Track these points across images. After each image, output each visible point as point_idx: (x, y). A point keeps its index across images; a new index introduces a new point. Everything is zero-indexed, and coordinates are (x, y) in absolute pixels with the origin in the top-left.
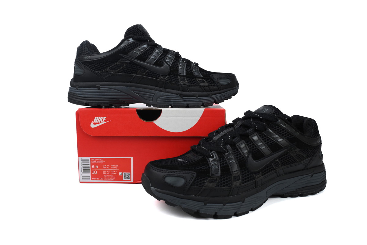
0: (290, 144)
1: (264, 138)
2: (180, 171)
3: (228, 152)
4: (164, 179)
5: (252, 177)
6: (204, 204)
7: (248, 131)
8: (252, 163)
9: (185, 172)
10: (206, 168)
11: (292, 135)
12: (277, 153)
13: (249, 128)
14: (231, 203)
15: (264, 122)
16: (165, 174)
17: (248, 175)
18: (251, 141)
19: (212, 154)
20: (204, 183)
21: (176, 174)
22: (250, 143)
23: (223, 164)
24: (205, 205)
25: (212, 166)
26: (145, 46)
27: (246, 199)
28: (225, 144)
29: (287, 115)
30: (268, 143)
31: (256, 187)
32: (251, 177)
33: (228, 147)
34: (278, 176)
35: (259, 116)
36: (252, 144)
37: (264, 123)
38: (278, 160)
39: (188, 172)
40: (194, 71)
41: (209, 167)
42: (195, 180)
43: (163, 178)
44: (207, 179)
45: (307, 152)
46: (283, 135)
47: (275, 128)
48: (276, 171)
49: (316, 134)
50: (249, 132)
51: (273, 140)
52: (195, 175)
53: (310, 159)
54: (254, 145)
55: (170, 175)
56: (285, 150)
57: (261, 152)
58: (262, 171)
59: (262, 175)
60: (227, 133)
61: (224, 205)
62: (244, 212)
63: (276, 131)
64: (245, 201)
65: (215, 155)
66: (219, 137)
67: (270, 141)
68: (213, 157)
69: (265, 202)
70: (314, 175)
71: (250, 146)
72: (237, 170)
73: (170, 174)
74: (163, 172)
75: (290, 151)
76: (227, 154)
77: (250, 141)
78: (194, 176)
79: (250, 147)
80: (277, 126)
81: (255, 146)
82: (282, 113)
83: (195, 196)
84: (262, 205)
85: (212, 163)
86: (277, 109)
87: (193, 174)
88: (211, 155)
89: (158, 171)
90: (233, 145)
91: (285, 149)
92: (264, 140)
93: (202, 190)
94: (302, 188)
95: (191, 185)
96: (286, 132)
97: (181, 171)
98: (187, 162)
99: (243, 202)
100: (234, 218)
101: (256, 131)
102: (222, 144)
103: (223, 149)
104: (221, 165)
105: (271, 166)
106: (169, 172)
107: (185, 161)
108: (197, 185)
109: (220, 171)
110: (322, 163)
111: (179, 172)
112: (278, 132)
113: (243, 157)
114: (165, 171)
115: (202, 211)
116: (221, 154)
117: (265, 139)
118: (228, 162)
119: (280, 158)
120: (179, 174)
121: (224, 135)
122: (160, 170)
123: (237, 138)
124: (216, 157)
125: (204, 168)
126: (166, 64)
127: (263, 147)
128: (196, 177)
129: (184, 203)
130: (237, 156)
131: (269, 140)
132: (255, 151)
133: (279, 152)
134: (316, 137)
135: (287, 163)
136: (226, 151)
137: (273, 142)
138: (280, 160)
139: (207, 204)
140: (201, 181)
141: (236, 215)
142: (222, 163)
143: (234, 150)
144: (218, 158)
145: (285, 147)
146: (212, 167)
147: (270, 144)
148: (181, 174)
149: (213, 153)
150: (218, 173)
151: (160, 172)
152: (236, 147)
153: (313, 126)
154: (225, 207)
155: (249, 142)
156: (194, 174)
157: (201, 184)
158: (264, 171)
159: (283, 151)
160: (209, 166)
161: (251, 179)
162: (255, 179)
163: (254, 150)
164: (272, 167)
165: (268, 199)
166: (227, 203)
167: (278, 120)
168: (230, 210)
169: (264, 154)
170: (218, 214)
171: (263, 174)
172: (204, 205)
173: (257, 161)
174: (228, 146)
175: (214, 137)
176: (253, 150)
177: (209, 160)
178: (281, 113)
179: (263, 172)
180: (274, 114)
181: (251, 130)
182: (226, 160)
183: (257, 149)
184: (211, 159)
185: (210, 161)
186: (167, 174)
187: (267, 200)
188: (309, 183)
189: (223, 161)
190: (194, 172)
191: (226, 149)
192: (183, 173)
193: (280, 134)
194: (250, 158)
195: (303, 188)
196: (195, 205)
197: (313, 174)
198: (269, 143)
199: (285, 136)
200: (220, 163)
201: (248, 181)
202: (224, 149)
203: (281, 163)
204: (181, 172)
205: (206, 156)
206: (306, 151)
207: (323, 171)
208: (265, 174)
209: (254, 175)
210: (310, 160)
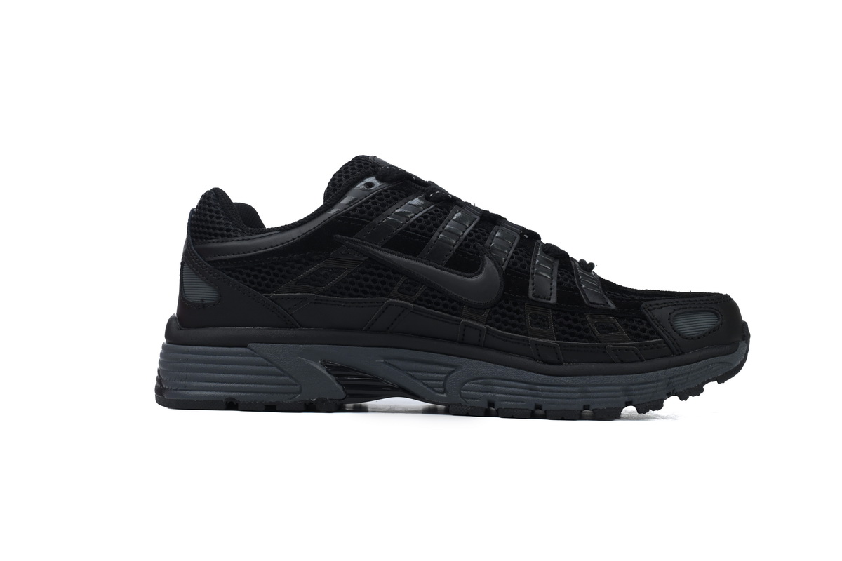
26: (416, 201)
40: (583, 286)
126: (489, 264)
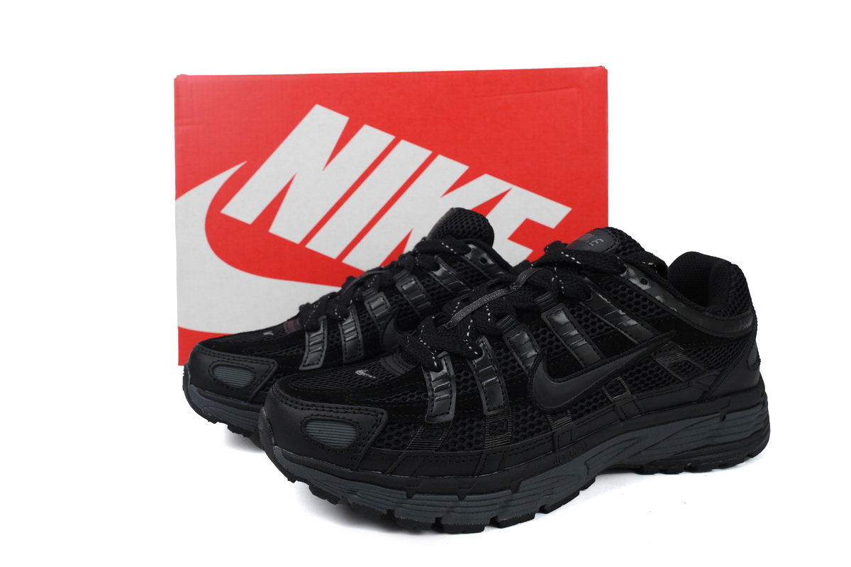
0: (657, 335)
1: (584, 317)
2: (346, 406)
3: (480, 355)
4: (305, 427)
5: (544, 424)
6: (407, 495)
7: (539, 299)
8: (546, 385)
9: (360, 409)
10: (418, 398)
11: (664, 311)
12: (619, 358)
13: (541, 290)
14: (482, 493)
15: (585, 275)
16: (307, 413)
17: (532, 418)
18: (545, 325)
19: (439, 360)
20: (407, 438)
21: (335, 415)
22: (544, 332)
23: (465, 388)
24: (409, 497)
25: (435, 394)
27: (523, 483)
28: (477, 333)
29: (656, 254)
30: (593, 331)
31: (554, 451)
32: (540, 423)
33: (484, 342)
34: (622, 420)
35: (573, 259)
36: (548, 333)
37: (586, 279)
38: (619, 378)
39: (367, 410)
41: (427, 396)
42: (383, 432)
43: (301, 423)
44: (416, 428)
45: (709, 354)
46: (637, 310)
47: (616, 292)
48: (614, 406)
49: (739, 304)
50: (541, 302)
51: (607, 325)
52: (385, 418)
53: (717, 372)
54: (554, 338)
55: (319, 417)
56: (640, 352)
57: (571, 355)
58: (574, 408)
59: (574, 419)
60: (486, 304)
61: (461, 499)
62: (519, 515)
63: (617, 298)
64: (521, 488)
65: (446, 364)
66: (464, 315)
67: (601, 327)
68: (440, 368)
69: (585, 487)
70: (728, 417)
71: (544, 339)
72: (502, 405)
73: (318, 415)
74: (302, 409)
75: (655, 354)
76: (478, 363)
77: (543, 327)
78: (380, 421)
79: (541, 343)
80: (620, 287)
81: (557, 340)
82: (643, 250)
83: (383, 473)
84: (576, 494)
85: (436, 386)
86: (630, 237)
87: (380, 415)
88: (435, 364)
89: (291, 406)
90: (497, 338)
91: (640, 348)
92: (584, 324)
93: (400, 457)
94: (693, 450)
95: (373, 444)
96: (647, 303)
97: (350, 406)
98: (374, 380)
99: (515, 491)
100: (490, 533)
101: (563, 299)
102: (468, 334)
103: (468, 346)
104: (458, 390)
105: (601, 394)
106: (316, 410)
107: (371, 376)
108: (388, 446)
109: (453, 406)
110: (756, 382)
111: (344, 408)
112: (623, 302)
113: (522, 371)
114: (308, 405)
115: (400, 514)
116: (461, 361)
117: (587, 320)
118: (478, 383)
119: (626, 371)
120: (342, 416)
121: (479, 309)
122: (297, 403)
123: (508, 319)
124: (448, 369)
125: (414, 399)
127: (580, 343)
128: (388, 423)
129: (353, 492)
130: (503, 367)
131: (598, 324)
132: (556, 354)
133: (623, 357)
134: (738, 314)
135: (647, 385)
136: (476, 353)
137: (607, 330)
138: (625, 379)
139: (415, 496)
140: (399, 434)
141: (497, 523)
142: (461, 386)
143: (498, 351)
144: (452, 373)
145: (640, 343)
146: (433, 395)
147: (600, 333)
148: (348, 416)
149: (441, 358)
150: (448, 413)
151: (296, 408)
152: (503, 342)
153: (733, 283)
154: (462, 503)
155: (541, 330)
156: (382, 414)
157: (398, 442)
158: (577, 408)
159: (635, 354)
160: (427, 392)
161: (539, 431)
162: (551, 430)
163: (554, 351)
164: (602, 398)
165: (596, 478)
166: (471, 494)
167: (624, 270)
168: (477, 513)
169: (581, 362)
170: (443, 522)
171: (575, 415)
172: (406, 497)
173: (560, 380)
174: (484, 339)
175: (455, 313)
176: (550, 350)
177: (429, 375)
178: (637, 250)
179: (575, 411)
180: (617, 251)
181: (547, 295)
182: (473, 378)
183: (562, 348)
184: (433, 376)
185: (430, 380)
186: (312, 415)
187: (593, 481)
188: (715, 437)
189: (466, 381)
190: (382, 410)
191: (476, 348)
192: (354, 413)
193: (629, 306)
194: (541, 370)
195: (696, 449)
196: (383, 498)
197: (728, 413)
198: (598, 331)
199: (644, 314)
200: (458, 384)
201: (532, 434)
202: (470, 348)
203: (631, 385)
204: (350, 410)
205: (423, 366)
206: (705, 352)
207: (758, 404)
208: (581, 415)
209: (549, 417)
210: (718, 377)
